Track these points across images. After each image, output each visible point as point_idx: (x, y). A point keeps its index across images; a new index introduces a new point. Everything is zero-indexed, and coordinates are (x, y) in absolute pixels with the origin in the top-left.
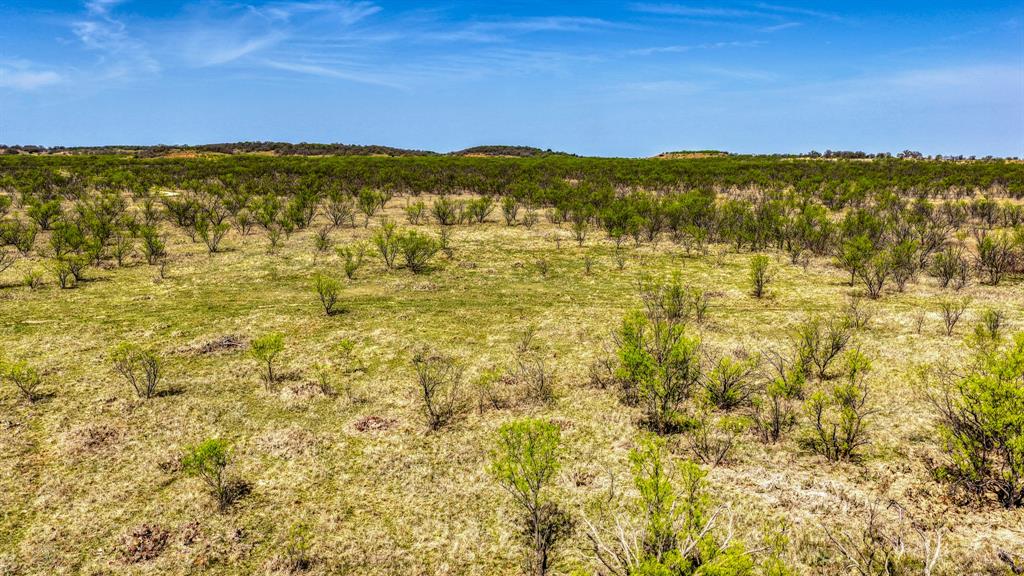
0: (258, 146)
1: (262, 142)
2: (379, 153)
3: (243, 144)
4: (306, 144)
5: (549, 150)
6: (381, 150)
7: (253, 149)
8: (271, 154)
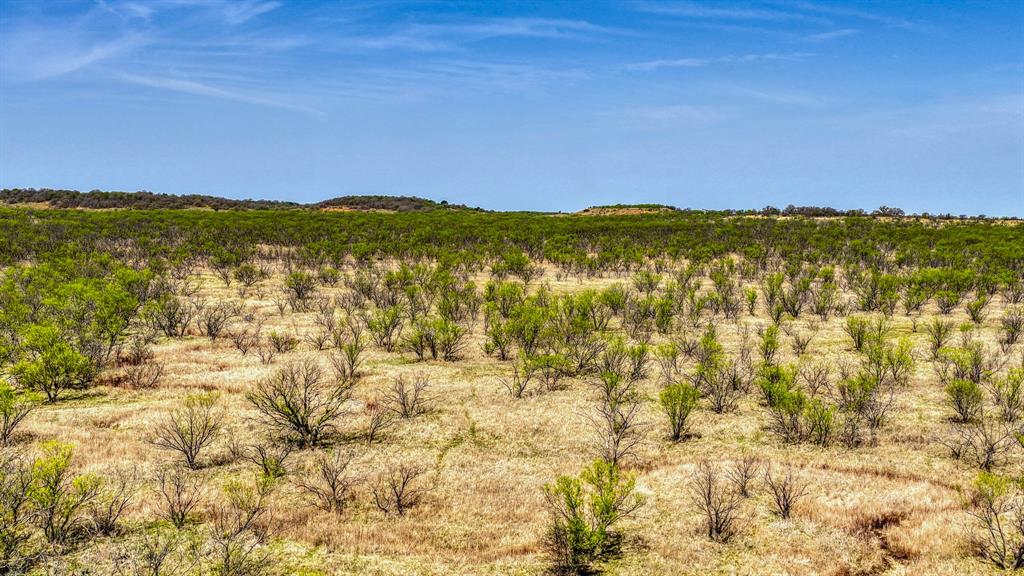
0: (29, 195)
1: (38, 190)
2: (199, 205)
3: (8, 192)
4: (98, 192)
5: (444, 202)
6: (202, 201)
7: (21, 200)
8: (44, 206)
